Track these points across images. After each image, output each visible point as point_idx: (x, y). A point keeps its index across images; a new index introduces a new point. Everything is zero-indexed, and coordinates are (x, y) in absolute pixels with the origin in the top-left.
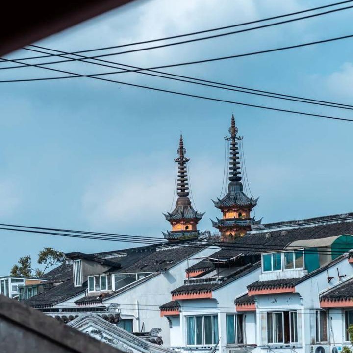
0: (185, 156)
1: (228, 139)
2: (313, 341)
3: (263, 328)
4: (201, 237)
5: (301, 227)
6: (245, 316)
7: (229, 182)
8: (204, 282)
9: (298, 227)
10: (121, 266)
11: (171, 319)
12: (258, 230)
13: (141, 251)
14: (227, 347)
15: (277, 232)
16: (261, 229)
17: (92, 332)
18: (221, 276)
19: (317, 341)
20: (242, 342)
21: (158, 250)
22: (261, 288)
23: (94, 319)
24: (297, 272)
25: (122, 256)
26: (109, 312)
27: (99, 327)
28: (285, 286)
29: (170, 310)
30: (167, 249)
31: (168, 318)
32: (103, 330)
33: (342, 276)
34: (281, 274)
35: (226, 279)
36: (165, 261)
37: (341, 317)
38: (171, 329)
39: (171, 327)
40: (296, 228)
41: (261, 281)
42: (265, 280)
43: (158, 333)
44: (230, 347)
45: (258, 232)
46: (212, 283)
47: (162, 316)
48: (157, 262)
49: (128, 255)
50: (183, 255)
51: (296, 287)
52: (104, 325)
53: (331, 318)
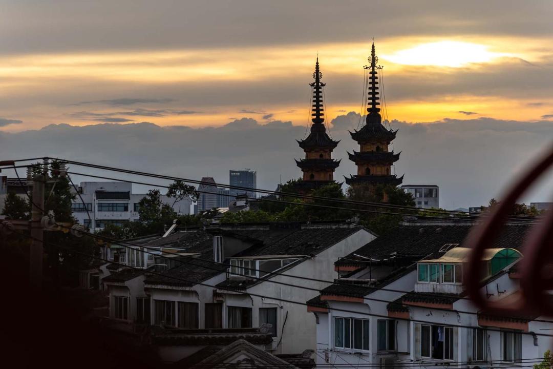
0: (321, 80)
1: (367, 68)
2: (470, 359)
3: (416, 341)
4: (349, 220)
5: (457, 224)
6: (398, 322)
7: (367, 113)
8: (355, 283)
9: (453, 224)
10: (264, 243)
11: (318, 314)
12: (409, 222)
13: (285, 227)
14: (377, 354)
15: (431, 227)
16: (414, 221)
17: (244, 360)
18: (374, 280)
19: (473, 360)
20: (393, 349)
21: (303, 228)
22: (416, 300)
23: (247, 347)
24: (456, 287)
25: (265, 229)
26: (261, 333)
27: (251, 355)
28: (442, 302)
29: (318, 306)
30: (312, 228)
31: (315, 314)
32: (256, 358)
33: (501, 292)
34: (438, 287)
35: (378, 283)
36: (311, 245)
37: (499, 336)
38: (318, 325)
39: (318, 323)
40: (452, 224)
41: (416, 291)
42: (421, 291)
43: (310, 354)
44: (381, 354)
45: (411, 224)
46: (363, 285)
47: (308, 311)
48: (302, 245)
49: (270, 228)
50: (330, 239)
51: (454, 304)
52: (256, 352)
53: (489, 336)
